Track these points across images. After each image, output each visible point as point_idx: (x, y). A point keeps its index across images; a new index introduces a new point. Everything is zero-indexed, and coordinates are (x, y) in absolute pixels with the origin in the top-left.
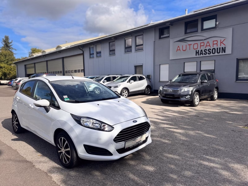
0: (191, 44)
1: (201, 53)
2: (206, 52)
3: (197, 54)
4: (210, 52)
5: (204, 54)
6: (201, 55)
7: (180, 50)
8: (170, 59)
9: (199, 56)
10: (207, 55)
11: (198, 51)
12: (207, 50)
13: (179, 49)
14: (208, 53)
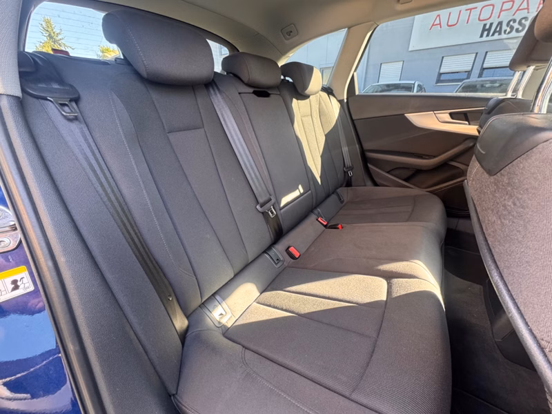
0: (476, 8)
1: (498, 29)
2: (512, 28)
3: (486, 33)
4: (524, 26)
5: (505, 31)
6: (496, 36)
7: (440, 24)
8: (410, 49)
9: (490, 38)
10: (514, 34)
11: (491, 24)
12: (517, 21)
13: (437, 22)
14: (517, 31)
